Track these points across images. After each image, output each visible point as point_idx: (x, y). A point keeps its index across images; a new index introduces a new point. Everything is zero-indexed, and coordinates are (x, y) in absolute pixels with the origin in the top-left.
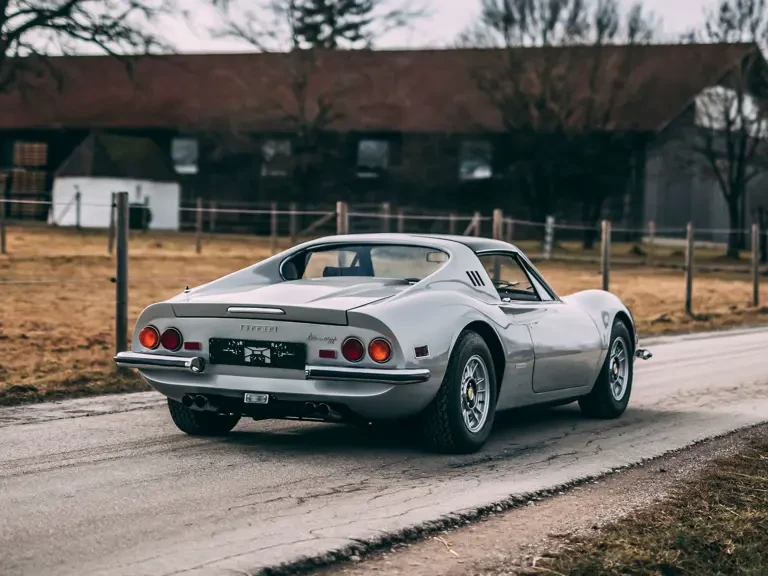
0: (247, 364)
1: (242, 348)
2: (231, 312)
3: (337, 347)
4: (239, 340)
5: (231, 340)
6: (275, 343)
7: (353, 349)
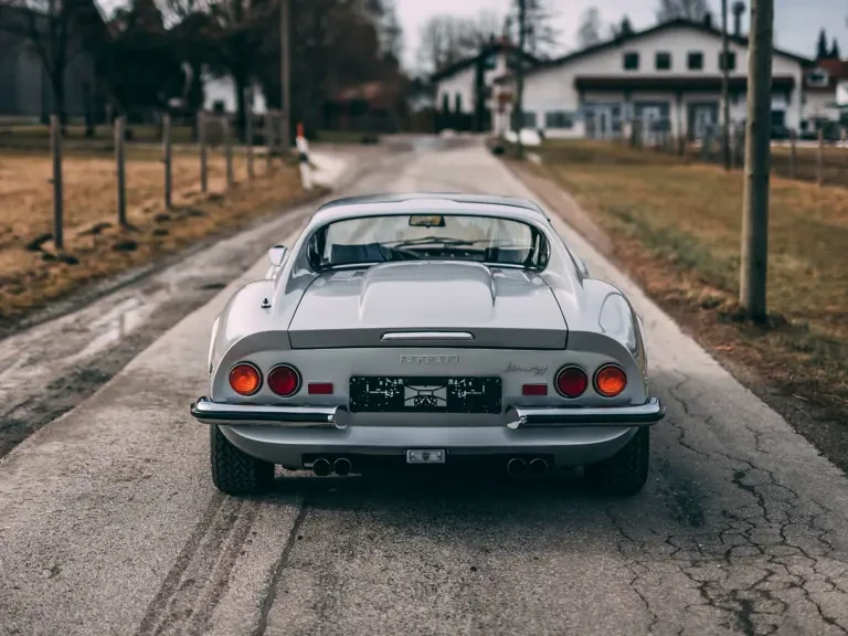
0: (410, 409)
1: (401, 388)
2: (389, 339)
3: (546, 380)
4: (397, 378)
5: (383, 378)
6: (454, 378)
7: (571, 380)
